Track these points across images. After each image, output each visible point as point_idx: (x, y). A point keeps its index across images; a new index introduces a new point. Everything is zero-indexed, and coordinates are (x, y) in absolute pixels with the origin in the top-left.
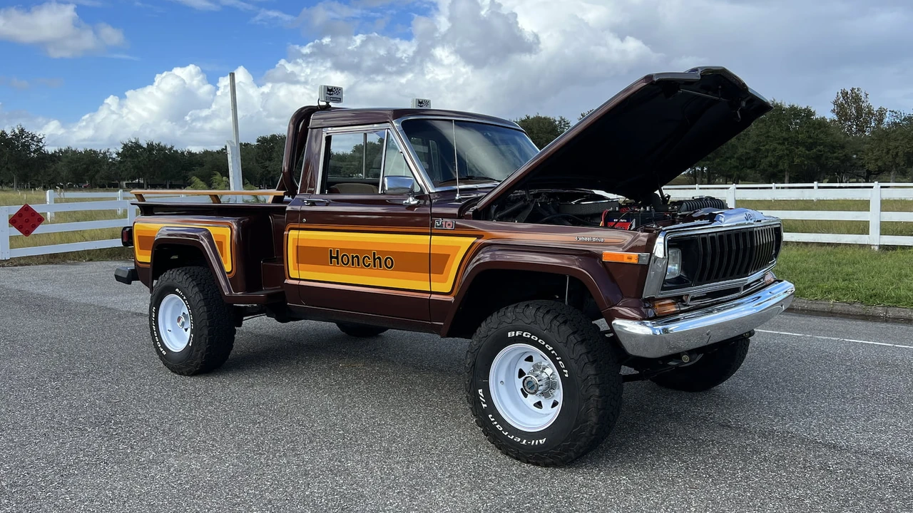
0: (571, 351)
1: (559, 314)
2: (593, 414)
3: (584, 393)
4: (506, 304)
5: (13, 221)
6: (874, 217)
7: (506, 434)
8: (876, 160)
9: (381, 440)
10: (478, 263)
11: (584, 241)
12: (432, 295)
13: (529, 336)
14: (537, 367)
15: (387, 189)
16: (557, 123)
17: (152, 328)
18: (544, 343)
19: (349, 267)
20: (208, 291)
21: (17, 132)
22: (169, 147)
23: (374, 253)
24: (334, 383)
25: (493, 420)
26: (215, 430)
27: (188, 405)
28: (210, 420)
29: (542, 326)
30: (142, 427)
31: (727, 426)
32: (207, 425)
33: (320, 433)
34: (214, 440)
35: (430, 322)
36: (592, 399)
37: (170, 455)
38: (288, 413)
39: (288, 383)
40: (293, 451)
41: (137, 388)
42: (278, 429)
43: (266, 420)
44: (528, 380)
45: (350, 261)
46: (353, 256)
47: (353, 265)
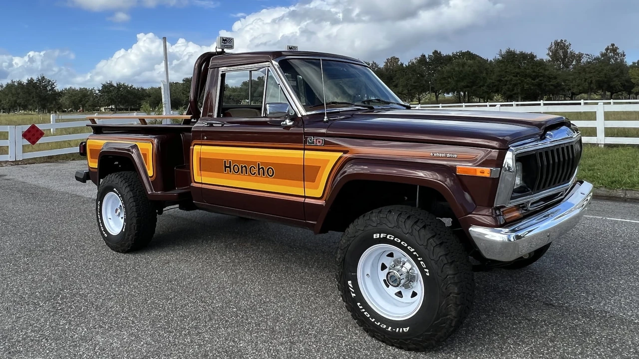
0: (431, 253)
1: (419, 219)
2: (452, 309)
3: (444, 290)
4: (370, 209)
5: (25, 135)
6: (600, 124)
7: (373, 320)
8: (578, 86)
9: (267, 319)
10: (342, 176)
11: (439, 157)
12: (306, 199)
13: (392, 239)
14: (397, 262)
15: (268, 113)
17: (97, 217)
19: (239, 174)
20: (137, 190)
21: (40, 78)
22: (130, 86)
23: (259, 164)
24: (229, 261)
25: (361, 307)
26: (136, 306)
27: (119, 280)
28: (134, 295)
29: (404, 230)
30: (81, 302)
31: (551, 304)
32: (131, 300)
33: (218, 310)
34: (134, 316)
35: (305, 220)
36: (451, 295)
37: (98, 332)
38: (193, 290)
39: (195, 261)
40: (196, 330)
41: (84, 264)
42: (185, 306)
43: (177, 296)
44: (391, 274)
45: (240, 169)
46: (242, 166)
47: (242, 173)
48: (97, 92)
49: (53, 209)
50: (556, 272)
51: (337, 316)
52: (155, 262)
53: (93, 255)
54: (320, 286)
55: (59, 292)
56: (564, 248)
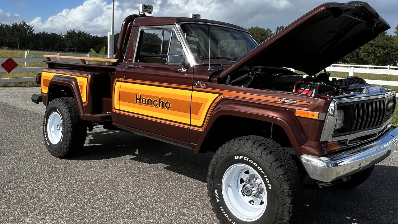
0: (274, 173)
1: (267, 147)
2: (286, 216)
3: (281, 201)
4: (234, 137)
5: (3, 65)
7: (231, 220)
9: (155, 214)
10: (218, 111)
11: (284, 102)
12: (191, 127)
14: (252, 178)
15: (169, 62)
16: (266, 31)
18: (256, 165)
19: (146, 105)
20: (73, 112)
21: (22, 24)
22: (88, 34)
23: (160, 99)
24: (136, 169)
25: (223, 210)
26: (61, 198)
27: (52, 178)
28: (61, 190)
29: (256, 154)
30: (21, 193)
31: (366, 217)
32: (58, 194)
33: (121, 205)
34: (58, 206)
35: (189, 142)
36: (286, 205)
37: (29, 216)
38: (106, 189)
39: (111, 167)
40: (101, 219)
41: (29, 164)
42: (97, 200)
43: (92, 193)
44: (246, 186)
45: (147, 102)
46: (148, 99)
47: (148, 104)
48: (63, 37)
49: (15, 122)
50: (375, 193)
51: (207, 216)
52: (82, 166)
53: (37, 158)
54: (200, 192)
55: (6, 184)
56: (384, 176)
